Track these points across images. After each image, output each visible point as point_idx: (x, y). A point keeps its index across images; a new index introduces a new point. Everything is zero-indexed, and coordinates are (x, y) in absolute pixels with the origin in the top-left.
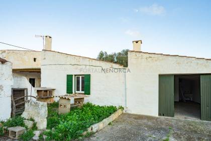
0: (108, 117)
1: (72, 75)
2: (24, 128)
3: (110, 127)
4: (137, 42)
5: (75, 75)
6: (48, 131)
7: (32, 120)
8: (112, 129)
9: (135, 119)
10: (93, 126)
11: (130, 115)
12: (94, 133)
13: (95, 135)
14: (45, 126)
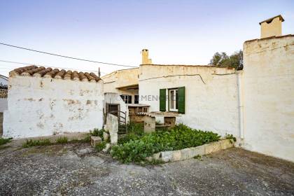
0: (195, 146)
1: (165, 90)
2: (100, 139)
3: (193, 161)
4: (269, 22)
5: (169, 89)
6: (117, 146)
7: (108, 133)
8: (195, 164)
9: (254, 161)
10: (163, 153)
11: (245, 153)
12: (163, 162)
13: (163, 165)
14: (116, 141)
